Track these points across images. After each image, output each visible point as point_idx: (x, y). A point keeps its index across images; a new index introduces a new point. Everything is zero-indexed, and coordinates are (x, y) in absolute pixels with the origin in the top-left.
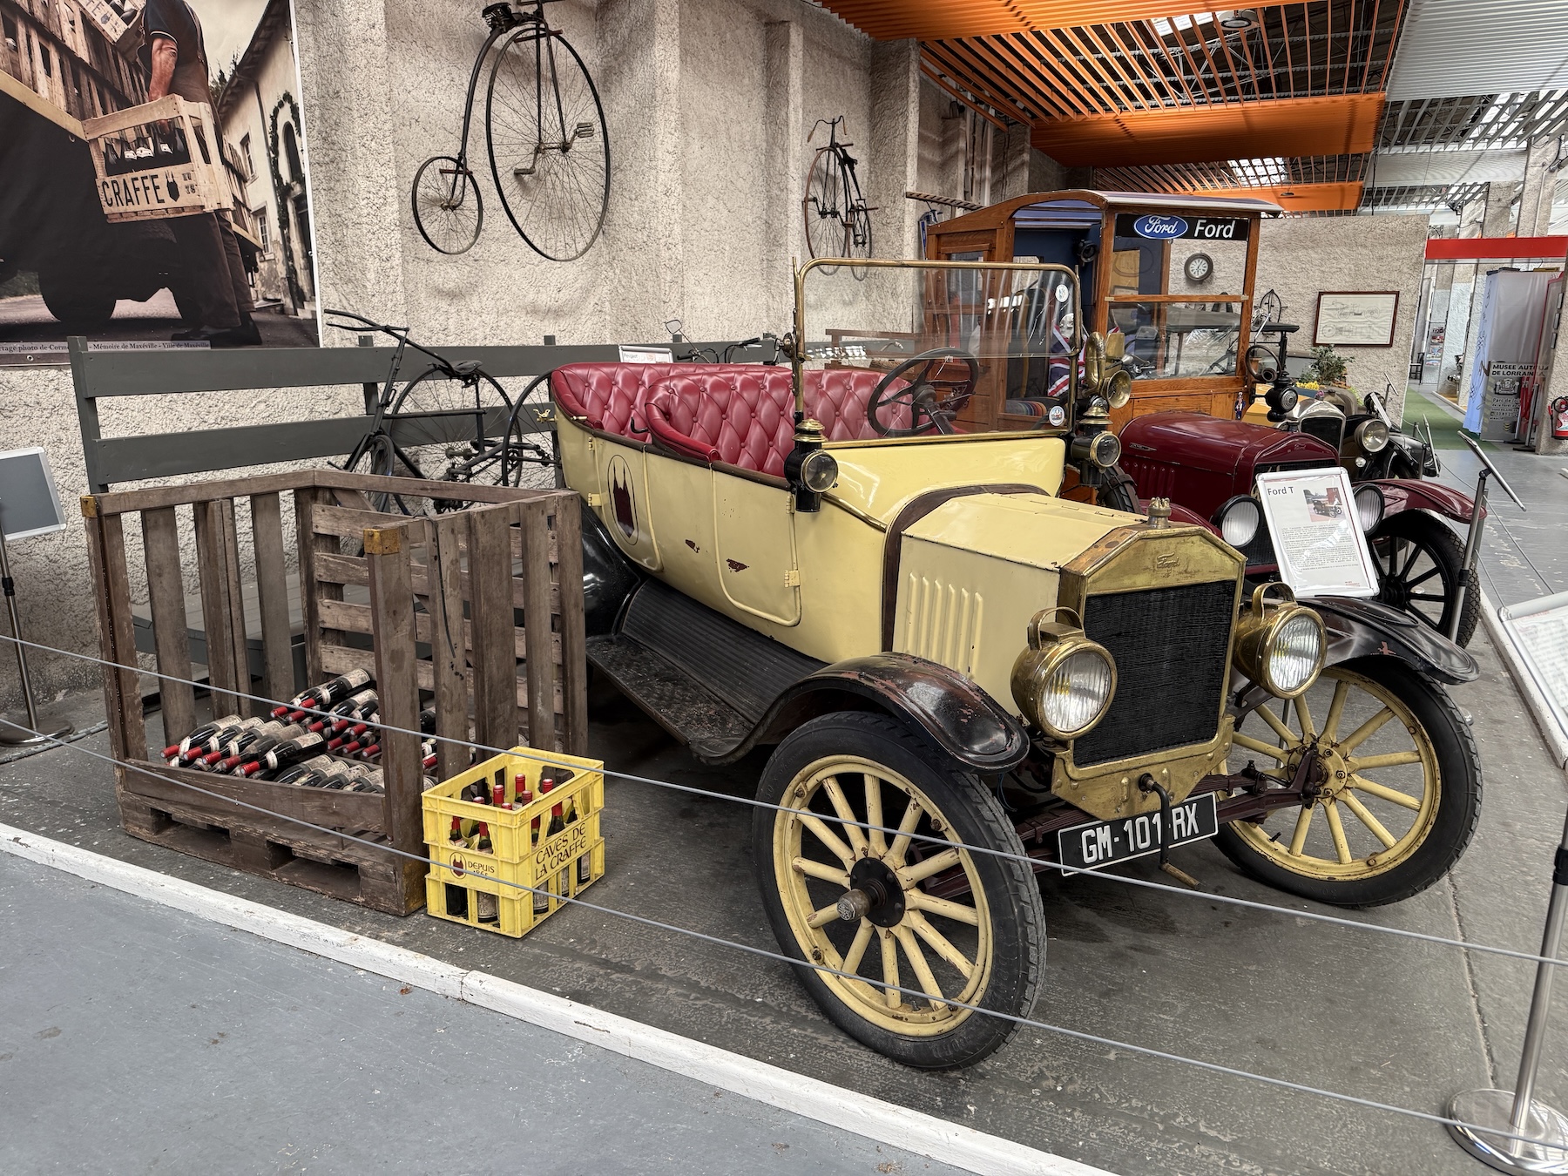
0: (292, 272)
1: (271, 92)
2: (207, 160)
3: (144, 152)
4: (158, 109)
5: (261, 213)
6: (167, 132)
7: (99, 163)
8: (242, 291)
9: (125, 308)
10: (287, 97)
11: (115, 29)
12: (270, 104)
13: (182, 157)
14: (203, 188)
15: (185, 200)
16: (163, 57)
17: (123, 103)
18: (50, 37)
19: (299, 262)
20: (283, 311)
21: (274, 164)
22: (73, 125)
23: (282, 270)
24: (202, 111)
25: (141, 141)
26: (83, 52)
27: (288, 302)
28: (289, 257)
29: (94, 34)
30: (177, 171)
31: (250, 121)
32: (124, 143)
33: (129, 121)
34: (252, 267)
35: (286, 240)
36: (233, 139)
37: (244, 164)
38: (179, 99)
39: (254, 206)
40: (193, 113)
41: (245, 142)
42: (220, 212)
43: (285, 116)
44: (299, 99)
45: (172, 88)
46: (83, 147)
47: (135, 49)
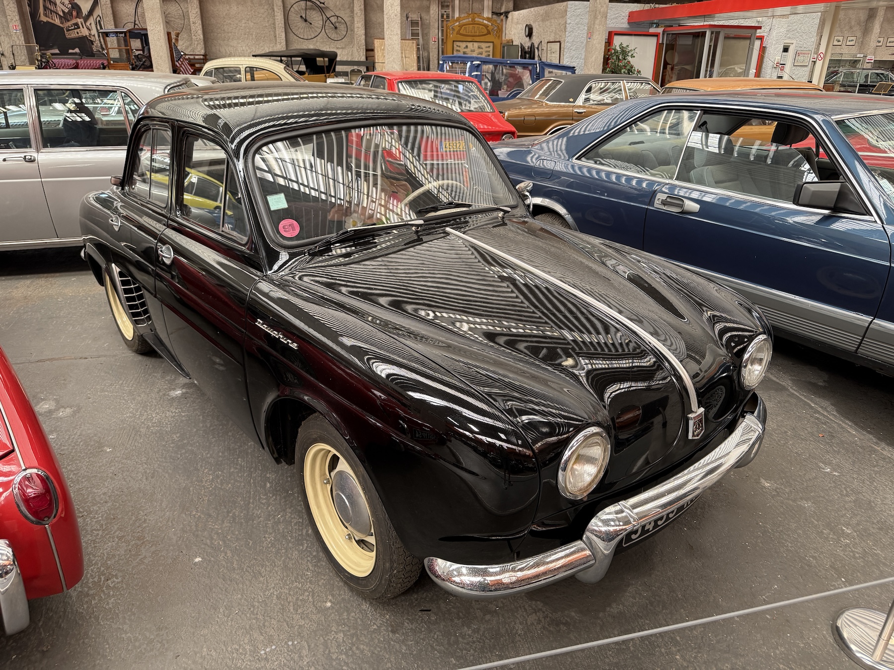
0: (101, 45)
1: (95, 15)
2: (83, 28)
3: (72, 28)
4: (74, 21)
5: (94, 35)
6: (77, 24)
7: (65, 30)
8: (92, 49)
9: (70, 51)
10: (99, 16)
11: (66, 10)
12: (95, 17)
13: (79, 28)
14: (83, 32)
15: (80, 34)
16: (74, 13)
17: (68, 21)
18: (57, 14)
19: (103, 43)
20: (100, 51)
21: (97, 27)
22: (61, 25)
23: (99, 45)
24: (82, 20)
25: (72, 26)
26: (62, 15)
27: (101, 50)
28: (100, 42)
29: (63, 12)
30: (78, 30)
31: (91, 21)
32: (69, 27)
33: (69, 24)
34: (93, 44)
35: (100, 40)
36: (88, 24)
37: (90, 28)
38: (78, 19)
39: (93, 34)
40: (80, 21)
41: (90, 24)
42: (86, 36)
43: (98, 19)
44: (101, 16)
45: (76, 18)
46: (63, 28)
47: (70, 13)
